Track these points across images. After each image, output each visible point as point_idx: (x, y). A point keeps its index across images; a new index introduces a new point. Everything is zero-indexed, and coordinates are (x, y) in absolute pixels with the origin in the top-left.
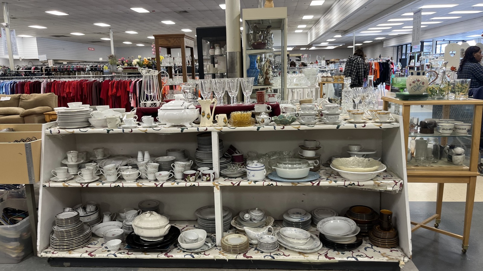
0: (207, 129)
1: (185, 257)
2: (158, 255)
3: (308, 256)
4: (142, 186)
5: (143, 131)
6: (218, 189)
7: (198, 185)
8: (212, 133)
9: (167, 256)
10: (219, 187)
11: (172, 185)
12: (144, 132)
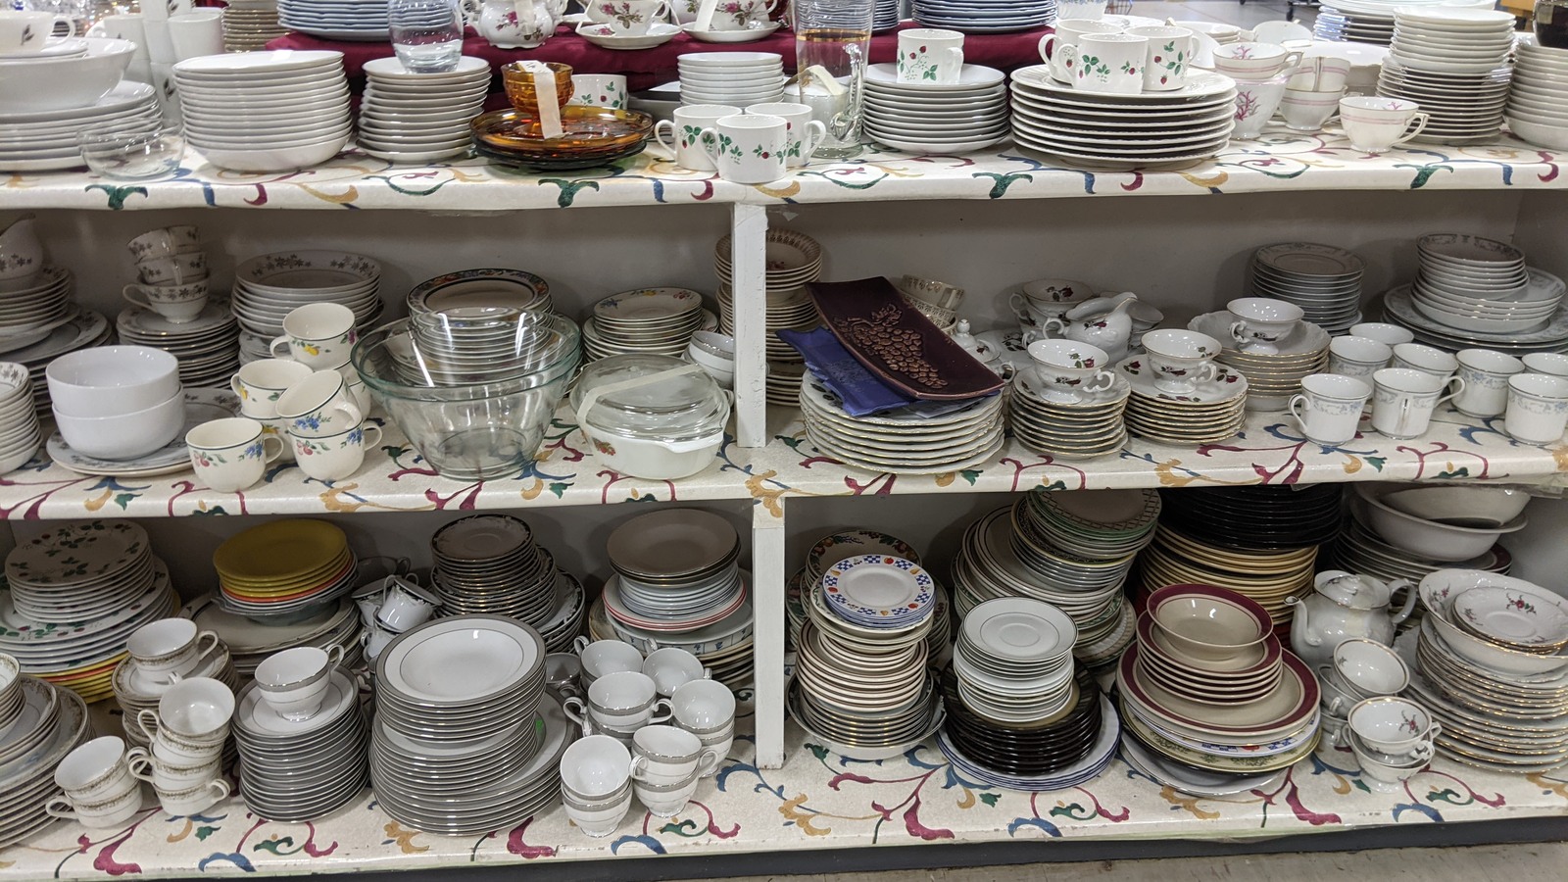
0: (709, 191)
1: (615, 852)
2: (474, 850)
3: (1216, 815)
4: (358, 506)
5: (334, 198)
6: (775, 513)
7: (669, 498)
8: (739, 213)
9: (524, 855)
10: (780, 504)
11: (526, 497)
12: (337, 206)
